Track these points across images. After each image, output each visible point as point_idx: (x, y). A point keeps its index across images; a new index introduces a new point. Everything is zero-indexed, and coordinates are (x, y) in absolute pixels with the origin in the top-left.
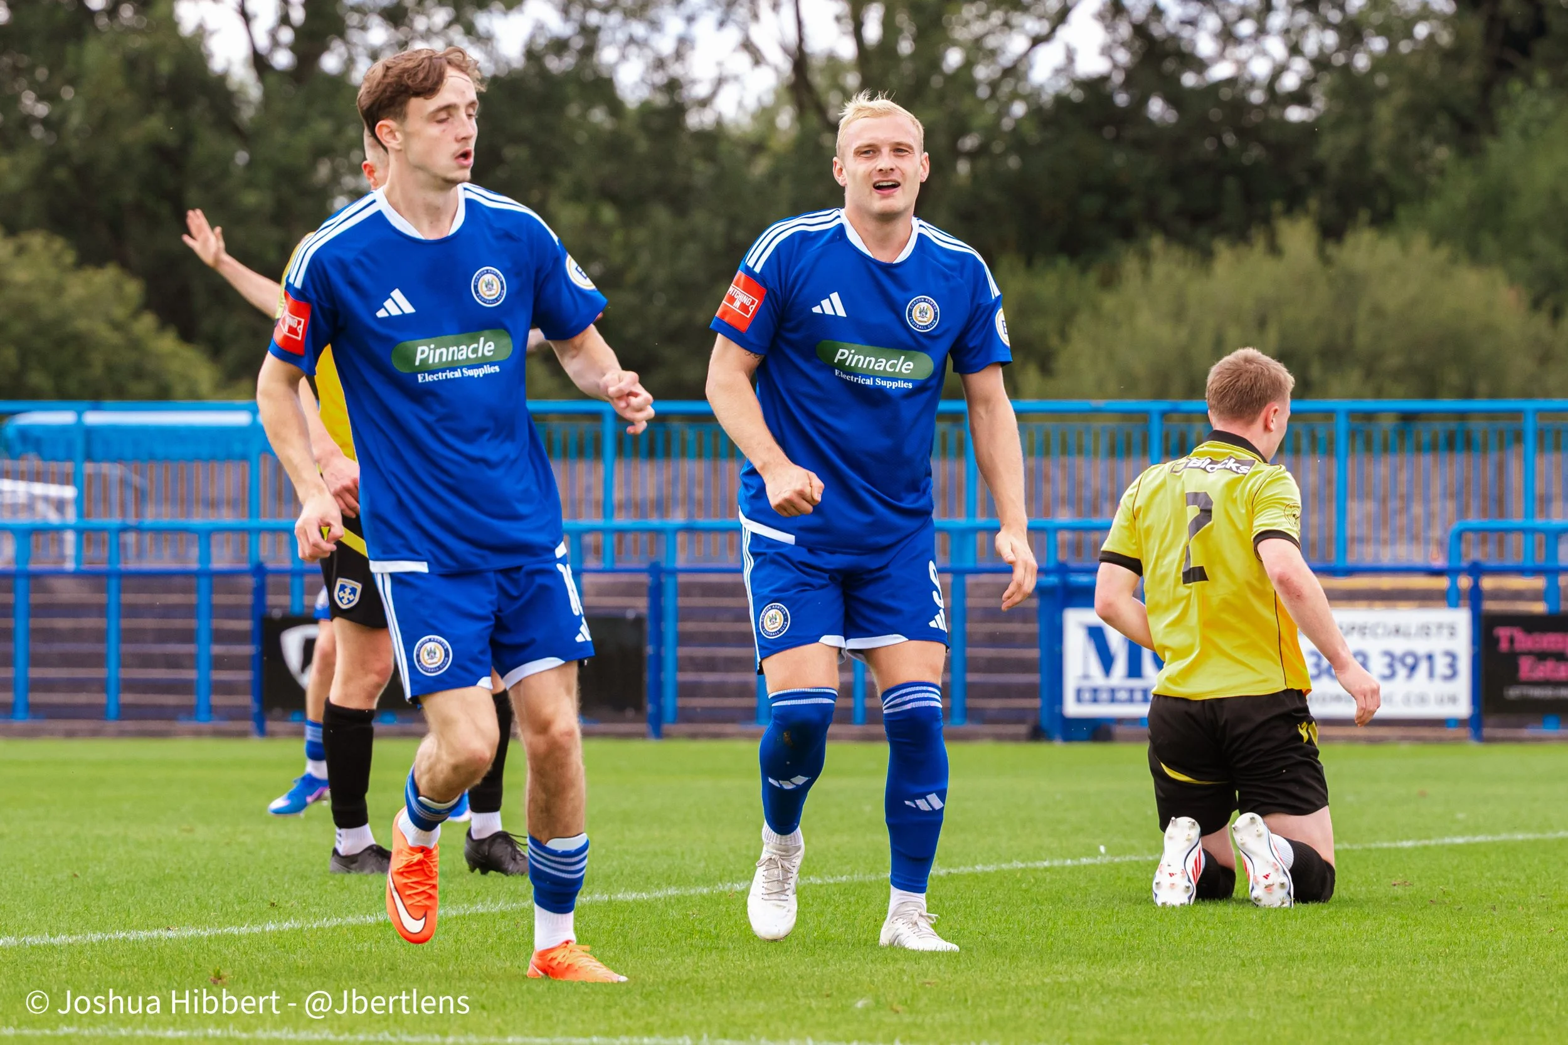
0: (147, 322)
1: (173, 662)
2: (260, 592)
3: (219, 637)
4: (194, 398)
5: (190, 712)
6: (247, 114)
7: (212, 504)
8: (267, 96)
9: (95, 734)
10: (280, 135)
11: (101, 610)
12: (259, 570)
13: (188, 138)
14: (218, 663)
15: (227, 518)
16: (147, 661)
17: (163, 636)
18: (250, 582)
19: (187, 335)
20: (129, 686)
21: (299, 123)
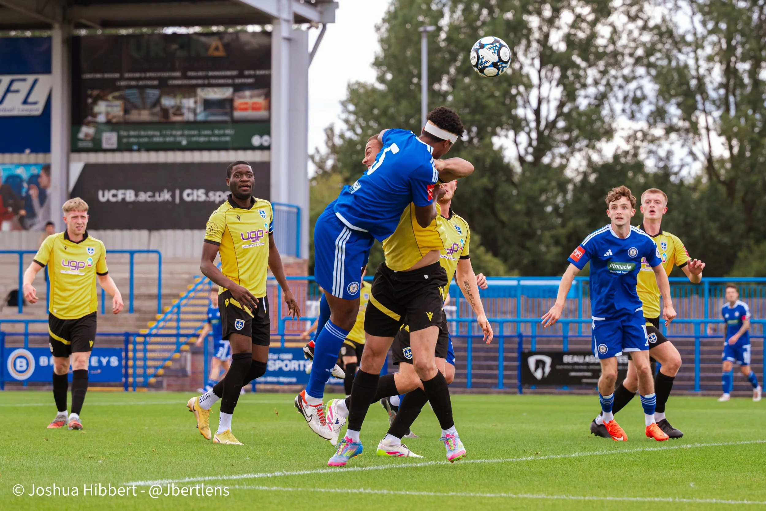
0: (482, 249)
1: (490, 368)
2: (520, 343)
3: (506, 359)
4: (498, 276)
5: (496, 385)
6: (516, 179)
7: (504, 313)
8: (524, 171)
9: (463, 393)
10: (528, 185)
11: (465, 350)
12: (520, 336)
13: (496, 186)
14: (506, 368)
15: (509, 317)
16: (481, 367)
17: (487, 359)
18: (517, 340)
19: (496, 254)
20: (475, 376)
21: (535, 181)
